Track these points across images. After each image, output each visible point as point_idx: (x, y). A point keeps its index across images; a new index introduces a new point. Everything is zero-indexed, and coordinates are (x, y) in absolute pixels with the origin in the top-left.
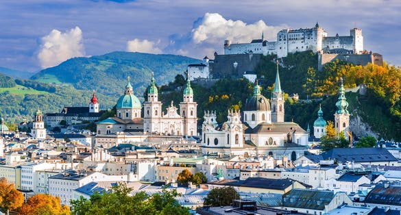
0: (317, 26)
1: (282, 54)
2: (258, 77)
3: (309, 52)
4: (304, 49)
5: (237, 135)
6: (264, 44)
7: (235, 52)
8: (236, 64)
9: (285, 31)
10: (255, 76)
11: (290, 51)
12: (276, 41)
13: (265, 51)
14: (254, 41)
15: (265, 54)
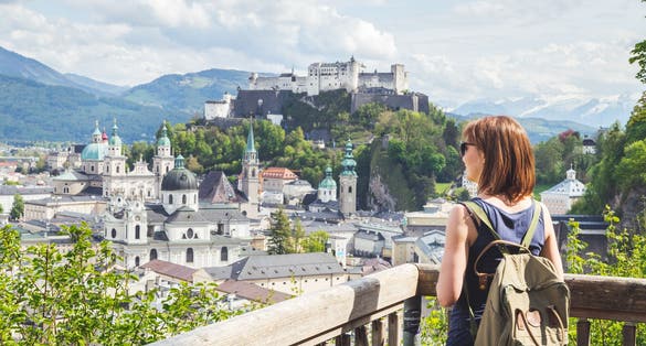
0: (353, 61)
1: (313, 91)
2: (285, 118)
3: (342, 90)
4: (337, 87)
5: (138, 228)
6: (294, 79)
7: (261, 87)
8: (260, 101)
9: (316, 65)
10: (281, 117)
11: (322, 89)
12: (306, 75)
13: (295, 87)
14: (283, 75)
15: (294, 91)
